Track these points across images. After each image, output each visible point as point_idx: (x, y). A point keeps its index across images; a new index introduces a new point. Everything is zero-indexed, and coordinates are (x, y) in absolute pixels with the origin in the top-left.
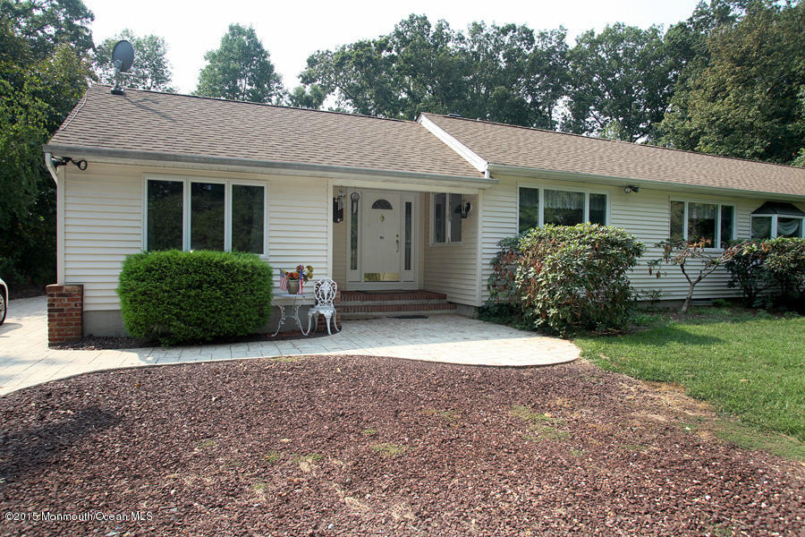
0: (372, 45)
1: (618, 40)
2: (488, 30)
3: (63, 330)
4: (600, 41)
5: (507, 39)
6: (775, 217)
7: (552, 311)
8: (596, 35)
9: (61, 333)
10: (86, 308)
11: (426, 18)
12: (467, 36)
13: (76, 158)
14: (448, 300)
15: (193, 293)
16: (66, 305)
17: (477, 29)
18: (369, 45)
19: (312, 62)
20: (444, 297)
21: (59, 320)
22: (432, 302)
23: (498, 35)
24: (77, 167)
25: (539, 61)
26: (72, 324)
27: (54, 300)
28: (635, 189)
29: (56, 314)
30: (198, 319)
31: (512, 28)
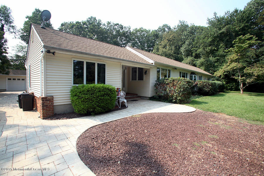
0: (81, 23)
1: (142, 31)
2: (112, 24)
3: (47, 113)
4: (138, 31)
5: (116, 27)
6: (193, 76)
7: (179, 98)
8: (138, 29)
9: (47, 114)
10: (54, 104)
11: (96, 18)
12: (106, 25)
13: (52, 51)
14: (138, 95)
15: (102, 98)
16: (48, 104)
17: (109, 23)
18: (80, 23)
19: (62, 25)
20: (137, 95)
21: (46, 109)
22: (135, 96)
23: (114, 25)
24: (52, 54)
25: (124, 34)
26: (50, 111)
27: (44, 102)
28: (176, 69)
29: (45, 107)
30: (103, 106)
31: (118, 24)
